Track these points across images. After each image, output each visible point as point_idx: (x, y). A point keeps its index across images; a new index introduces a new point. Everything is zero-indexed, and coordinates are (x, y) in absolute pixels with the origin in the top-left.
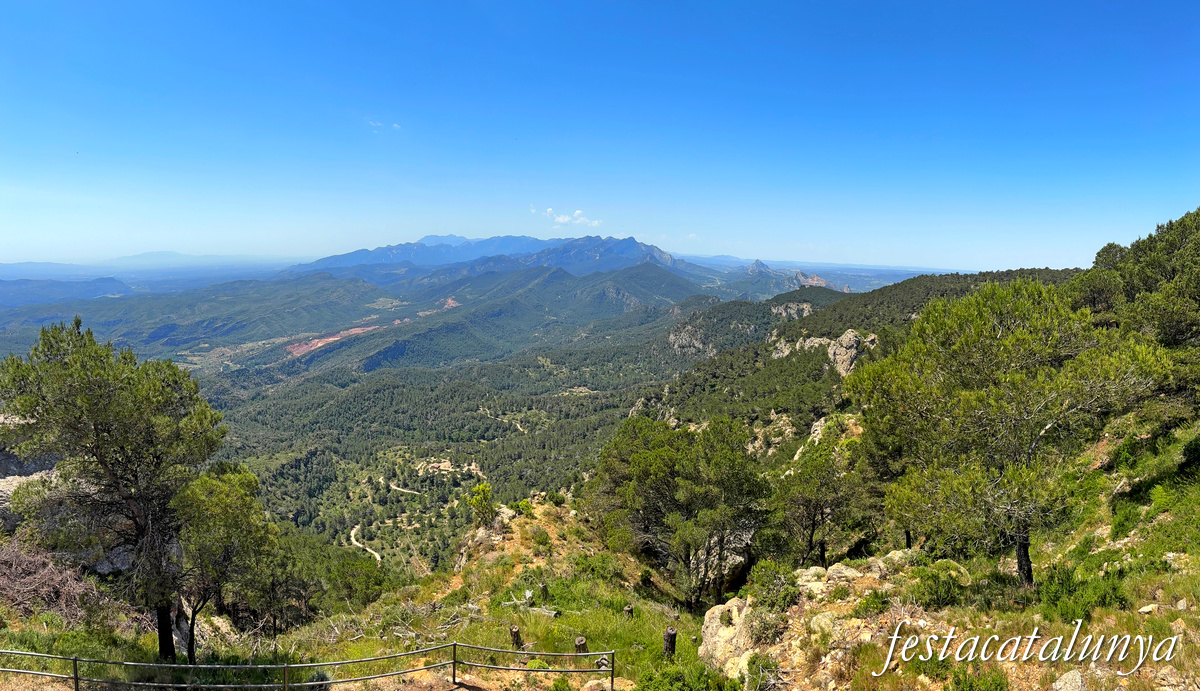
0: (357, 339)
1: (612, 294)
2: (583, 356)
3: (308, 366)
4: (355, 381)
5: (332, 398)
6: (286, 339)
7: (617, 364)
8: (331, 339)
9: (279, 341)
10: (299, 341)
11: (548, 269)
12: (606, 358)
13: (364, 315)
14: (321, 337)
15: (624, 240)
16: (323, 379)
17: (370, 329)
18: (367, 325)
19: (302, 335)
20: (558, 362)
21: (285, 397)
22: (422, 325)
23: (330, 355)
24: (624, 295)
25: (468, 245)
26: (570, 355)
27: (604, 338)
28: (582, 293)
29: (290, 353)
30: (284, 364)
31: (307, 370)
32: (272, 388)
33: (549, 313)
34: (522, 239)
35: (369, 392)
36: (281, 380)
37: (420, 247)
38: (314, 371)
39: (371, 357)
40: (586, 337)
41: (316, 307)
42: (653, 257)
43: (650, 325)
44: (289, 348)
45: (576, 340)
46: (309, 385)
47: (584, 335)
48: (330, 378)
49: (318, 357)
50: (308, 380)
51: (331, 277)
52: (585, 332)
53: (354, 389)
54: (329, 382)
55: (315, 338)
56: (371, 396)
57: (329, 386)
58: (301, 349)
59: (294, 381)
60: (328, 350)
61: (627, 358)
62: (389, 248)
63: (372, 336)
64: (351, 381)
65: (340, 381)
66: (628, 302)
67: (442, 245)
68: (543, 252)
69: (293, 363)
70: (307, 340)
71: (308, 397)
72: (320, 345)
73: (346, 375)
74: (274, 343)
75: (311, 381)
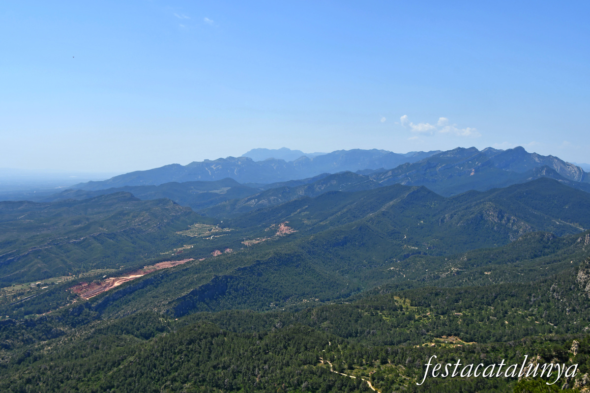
0: (166, 273)
1: (492, 217)
2: (454, 297)
3: (101, 313)
4: (162, 330)
5: (132, 353)
6: (70, 278)
7: (500, 308)
8: (132, 277)
9: (59, 281)
10: (89, 280)
11: (407, 188)
12: (485, 300)
13: (175, 245)
14: (117, 275)
15: (509, 151)
16: (121, 329)
17: (182, 262)
18: (179, 257)
19: (93, 272)
20: (422, 303)
21: (67, 356)
22: (248, 257)
23: (130, 297)
24: (509, 219)
25: (305, 161)
26: (437, 294)
27: (482, 273)
28: (452, 217)
29: (75, 296)
30: (67, 311)
31: (98, 318)
32: (49, 345)
33: (408, 241)
34: (375, 152)
35: (181, 343)
36: (62, 333)
37: (246, 162)
38: (108, 320)
39: (184, 297)
40: (458, 273)
41: (112, 236)
42: (550, 171)
43: (548, 258)
44: (74, 290)
45: (444, 275)
46: (101, 337)
47: (454, 269)
48: (130, 327)
49: (114, 300)
50: (100, 331)
51: (132, 198)
52: (455, 266)
53: (161, 339)
54: (128, 333)
55: (108, 277)
56: (183, 347)
57: (128, 337)
58: (91, 291)
59: (80, 334)
60: (128, 290)
61: (514, 300)
62: (207, 163)
63: (184, 270)
64: (158, 329)
65: (143, 330)
66: (515, 228)
67: (272, 161)
68: (400, 167)
69: (79, 309)
70: (100, 279)
71: (100, 354)
72: (116, 284)
73: (151, 322)
74: (53, 284)
75: (104, 332)
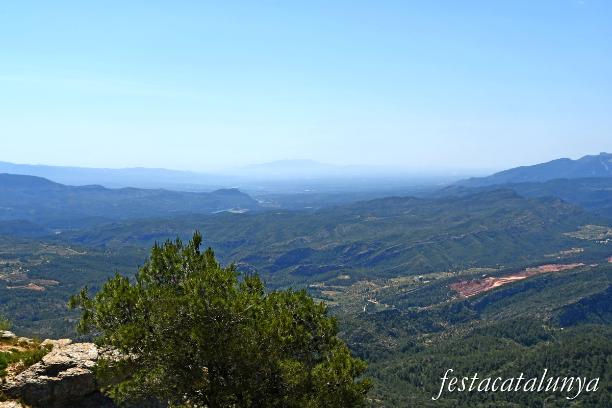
0: (551, 277)
3: (480, 313)
4: (545, 338)
5: (512, 358)
6: (450, 275)
8: (513, 278)
9: (441, 276)
10: (468, 278)
13: (562, 247)
14: (498, 275)
16: (499, 331)
17: (570, 267)
18: (566, 261)
19: (472, 271)
21: (446, 352)
23: (511, 299)
29: (455, 293)
30: (447, 307)
31: (477, 317)
32: (430, 338)
35: (567, 356)
36: (442, 329)
38: (488, 320)
39: (571, 306)
41: (493, 234)
44: (454, 286)
46: (479, 337)
48: (509, 331)
49: (494, 300)
50: (478, 331)
51: (515, 195)
53: (544, 348)
54: (507, 336)
55: (489, 275)
56: (570, 361)
57: (508, 341)
58: (470, 289)
59: (459, 331)
60: (508, 292)
63: (572, 276)
64: (540, 337)
65: (523, 336)
69: (459, 306)
70: (479, 278)
71: (478, 354)
72: (496, 284)
73: (532, 328)
74: (434, 279)
75: (483, 332)
